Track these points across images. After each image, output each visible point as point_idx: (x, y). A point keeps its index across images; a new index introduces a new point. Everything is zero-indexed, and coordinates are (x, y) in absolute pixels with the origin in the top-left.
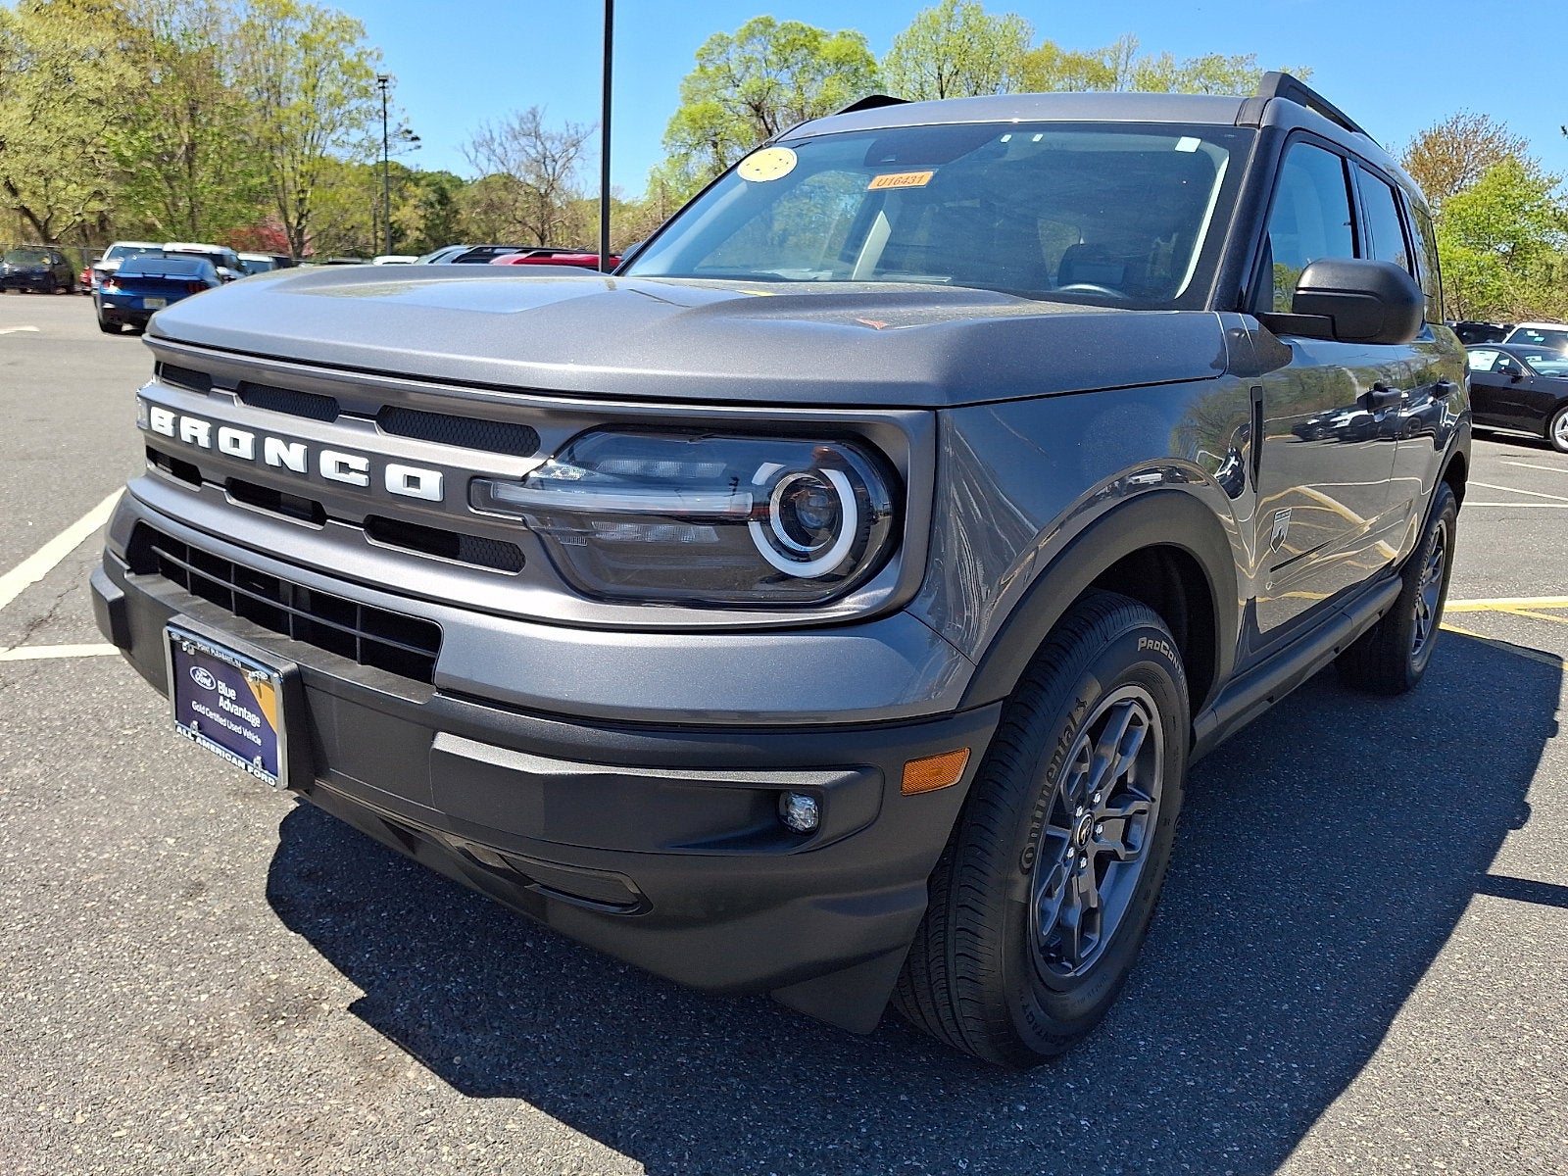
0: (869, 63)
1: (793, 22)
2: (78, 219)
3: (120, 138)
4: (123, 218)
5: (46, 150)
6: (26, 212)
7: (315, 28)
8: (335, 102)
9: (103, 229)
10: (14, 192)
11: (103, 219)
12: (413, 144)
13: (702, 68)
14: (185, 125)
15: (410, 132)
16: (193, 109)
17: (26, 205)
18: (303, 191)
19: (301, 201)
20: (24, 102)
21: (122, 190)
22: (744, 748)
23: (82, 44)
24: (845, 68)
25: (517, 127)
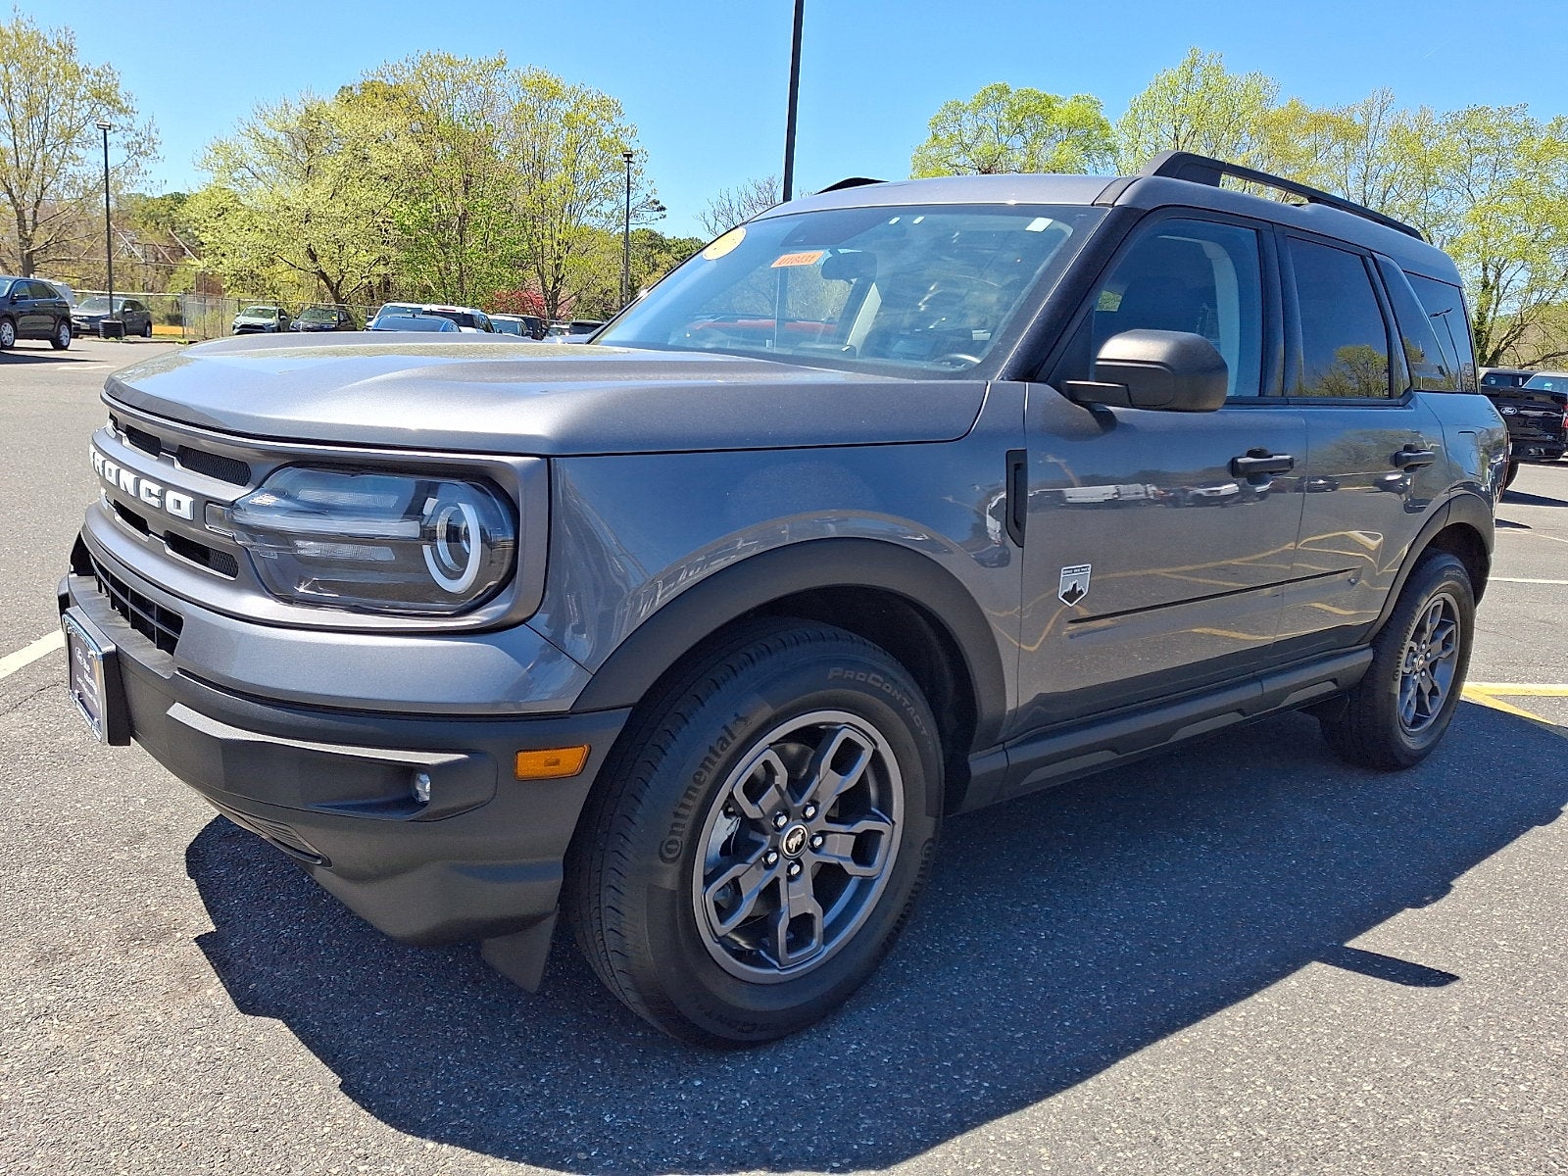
0: (1102, 126)
1: (1029, 88)
2: (365, 281)
3: (404, 209)
4: (404, 281)
5: (344, 221)
6: (323, 275)
7: (577, 110)
8: (591, 177)
9: (386, 290)
10: (314, 257)
11: (387, 284)
12: (657, 214)
13: (935, 137)
14: (461, 196)
15: (657, 203)
16: (467, 183)
17: (324, 269)
18: (560, 258)
19: (557, 266)
20: (328, 180)
21: (402, 256)
22: (371, 729)
23: (378, 128)
24: (1077, 132)
25: (755, 197)
